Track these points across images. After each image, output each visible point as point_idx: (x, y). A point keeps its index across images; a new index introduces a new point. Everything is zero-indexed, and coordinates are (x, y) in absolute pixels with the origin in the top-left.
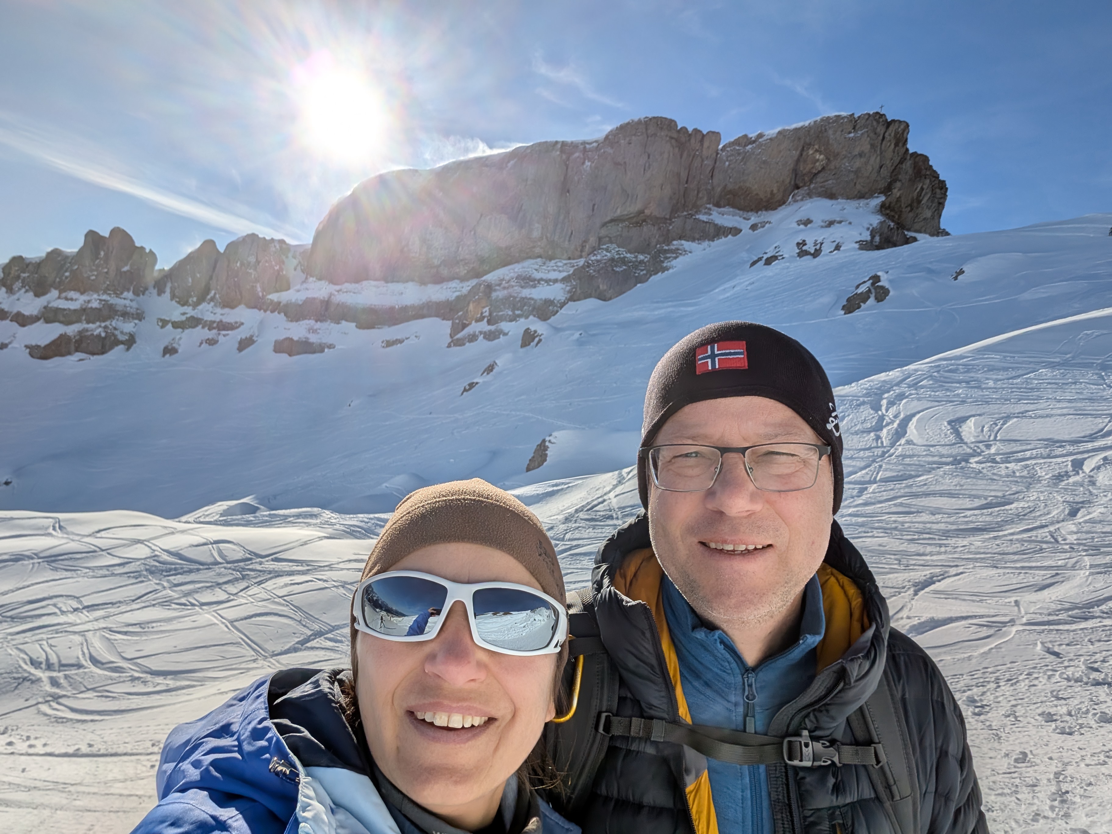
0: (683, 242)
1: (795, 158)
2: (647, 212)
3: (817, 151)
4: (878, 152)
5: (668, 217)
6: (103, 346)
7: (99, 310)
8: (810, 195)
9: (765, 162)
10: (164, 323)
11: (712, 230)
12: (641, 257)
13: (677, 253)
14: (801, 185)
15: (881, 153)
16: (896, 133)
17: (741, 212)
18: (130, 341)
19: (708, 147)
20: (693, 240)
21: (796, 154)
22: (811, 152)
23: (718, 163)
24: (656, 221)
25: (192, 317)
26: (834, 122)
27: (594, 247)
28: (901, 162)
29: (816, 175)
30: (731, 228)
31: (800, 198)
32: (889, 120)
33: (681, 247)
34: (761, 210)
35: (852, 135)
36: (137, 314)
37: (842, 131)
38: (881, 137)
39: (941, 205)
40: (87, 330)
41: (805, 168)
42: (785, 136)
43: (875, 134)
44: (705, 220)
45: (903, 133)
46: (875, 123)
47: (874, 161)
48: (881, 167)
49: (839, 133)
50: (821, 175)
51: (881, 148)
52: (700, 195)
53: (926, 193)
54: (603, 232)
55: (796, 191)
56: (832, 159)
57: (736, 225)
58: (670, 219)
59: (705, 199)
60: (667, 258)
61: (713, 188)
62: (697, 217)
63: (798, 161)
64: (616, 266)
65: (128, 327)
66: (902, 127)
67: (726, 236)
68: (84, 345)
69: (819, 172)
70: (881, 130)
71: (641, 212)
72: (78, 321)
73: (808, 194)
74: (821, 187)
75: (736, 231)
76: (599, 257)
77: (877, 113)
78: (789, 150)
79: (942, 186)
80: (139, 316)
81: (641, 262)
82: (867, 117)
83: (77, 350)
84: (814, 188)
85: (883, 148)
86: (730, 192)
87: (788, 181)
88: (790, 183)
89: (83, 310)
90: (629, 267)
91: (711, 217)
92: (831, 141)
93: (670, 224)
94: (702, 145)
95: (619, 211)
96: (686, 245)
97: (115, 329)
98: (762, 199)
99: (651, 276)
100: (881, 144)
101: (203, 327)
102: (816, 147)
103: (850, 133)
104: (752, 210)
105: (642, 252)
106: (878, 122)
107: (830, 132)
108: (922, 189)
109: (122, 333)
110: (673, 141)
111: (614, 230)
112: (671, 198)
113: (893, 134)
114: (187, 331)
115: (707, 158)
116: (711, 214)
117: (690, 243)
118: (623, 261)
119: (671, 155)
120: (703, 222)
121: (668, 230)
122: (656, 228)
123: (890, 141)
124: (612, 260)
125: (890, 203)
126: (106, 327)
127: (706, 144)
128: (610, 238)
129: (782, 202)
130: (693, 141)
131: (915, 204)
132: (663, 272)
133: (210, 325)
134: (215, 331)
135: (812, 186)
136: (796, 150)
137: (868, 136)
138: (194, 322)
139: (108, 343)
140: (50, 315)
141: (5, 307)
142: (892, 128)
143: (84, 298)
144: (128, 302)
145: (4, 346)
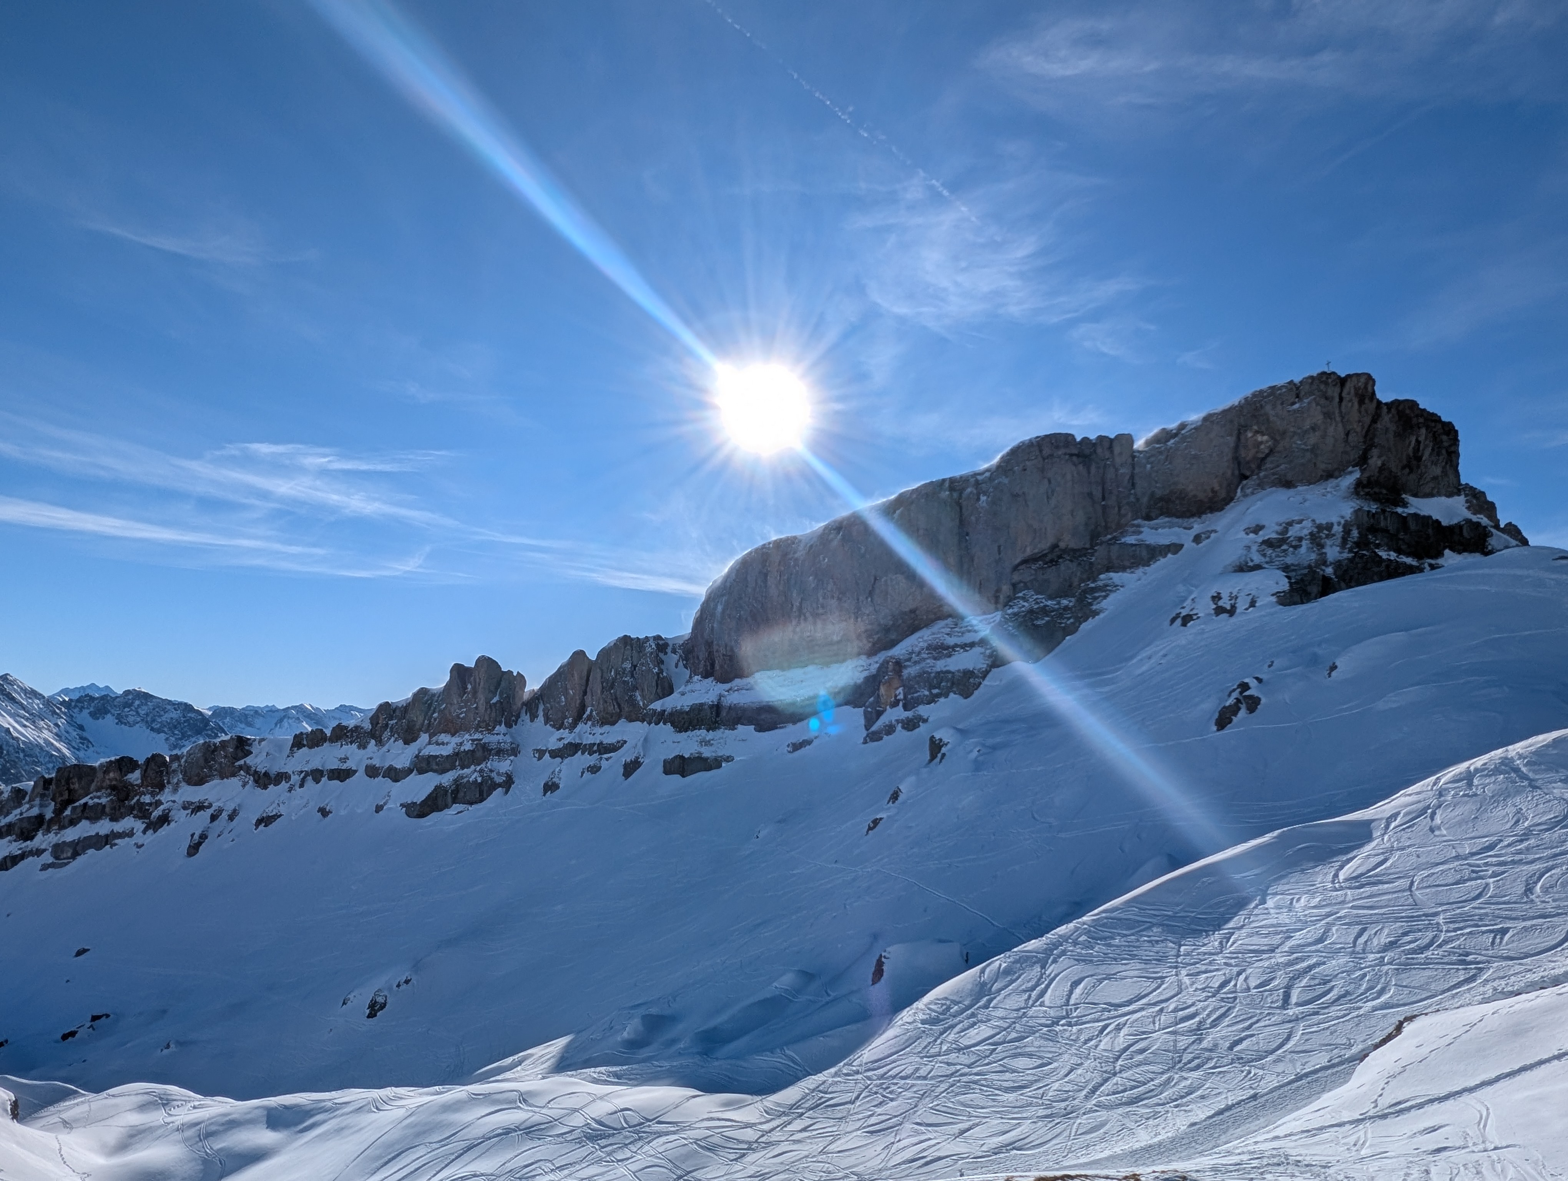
0: (1112, 574)
1: (1232, 445)
2: (1062, 545)
3: (1257, 432)
4: (1338, 419)
5: (1088, 546)
6: (481, 793)
7: (473, 751)
8: (1261, 486)
9: (1195, 457)
10: (541, 753)
11: (1144, 553)
12: (1065, 602)
13: (1107, 590)
14: (1248, 473)
15: (1343, 417)
16: (1357, 389)
17: (1180, 520)
18: (508, 783)
19: (1121, 454)
20: (1123, 569)
21: (1231, 440)
22: (1250, 435)
23: (1137, 470)
24: (1076, 554)
25: (570, 744)
26: (1269, 396)
27: (1008, 597)
28: (1374, 421)
29: (1263, 459)
30: (1169, 546)
31: (1250, 490)
32: (1343, 375)
33: (1110, 582)
34: (1204, 513)
35: (1297, 406)
36: (513, 749)
37: (1282, 404)
38: (1336, 400)
39: (1452, 456)
40: (463, 778)
41: (1247, 454)
42: (1212, 422)
43: (1327, 398)
44: (1134, 542)
45: (1366, 388)
46: (1322, 387)
47: (1335, 431)
48: (1347, 434)
49: (1279, 407)
50: (1269, 459)
51: (1341, 412)
52: (1123, 512)
53: (1426, 446)
54: (1016, 577)
55: (1245, 482)
56: (1278, 438)
57: (1174, 540)
58: (1092, 547)
59: (1130, 515)
60: (1095, 598)
61: (1138, 500)
62: (1123, 540)
63: (1237, 448)
64: (1037, 619)
65: (504, 766)
66: (1363, 380)
67: (1165, 556)
68: (461, 795)
69: (1267, 455)
70: (1334, 391)
71: (1055, 546)
72: (453, 768)
73: (1259, 485)
74: (1274, 474)
75: (1176, 548)
76: (1016, 610)
77: (1324, 373)
78: (1222, 436)
80: (515, 751)
81: (1066, 608)
82: (1310, 381)
83: (454, 802)
84: (1265, 477)
85: (1344, 411)
86: (1161, 499)
87: (1229, 472)
88: (1233, 474)
89: (457, 754)
90: (1052, 617)
91: (1140, 537)
92: (1272, 419)
93: (1092, 555)
94: (1112, 452)
95: (1028, 549)
96: (1116, 577)
97: (491, 771)
98: (1201, 501)
99: (1080, 624)
100: (1340, 406)
101: (583, 753)
102: (1255, 427)
103: (1293, 403)
104: (1193, 515)
105: (1065, 596)
106: (1326, 383)
107: (1268, 408)
108: (1418, 442)
109: (498, 774)
110: (1074, 458)
111: (1025, 574)
112: (1086, 524)
113: (1353, 391)
114: (566, 761)
115: (1122, 465)
116: (1140, 533)
117: (1120, 574)
118: (1044, 611)
119: (1075, 475)
120: (1132, 545)
121: (1091, 563)
122: (1075, 564)
123: (1350, 401)
124: (1031, 611)
125: (1369, 478)
126: (481, 771)
127: (1117, 449)
128: (1025, 583)
129: (1229, 499)
130: (1099, 450)
131: (1413, 462)
132: (1094, 617)
133: (590, 749)
134: (596, 755)
135: (1262, 474)
136: (1231, 435)
137: (1318, 404)
138: (573, 749)
139: (485, 789)
140: (423, 765)
141: (376, 762)
142: (1349, 385)
143: (456, 740)
144: (500, 738)
145: (379, 809)
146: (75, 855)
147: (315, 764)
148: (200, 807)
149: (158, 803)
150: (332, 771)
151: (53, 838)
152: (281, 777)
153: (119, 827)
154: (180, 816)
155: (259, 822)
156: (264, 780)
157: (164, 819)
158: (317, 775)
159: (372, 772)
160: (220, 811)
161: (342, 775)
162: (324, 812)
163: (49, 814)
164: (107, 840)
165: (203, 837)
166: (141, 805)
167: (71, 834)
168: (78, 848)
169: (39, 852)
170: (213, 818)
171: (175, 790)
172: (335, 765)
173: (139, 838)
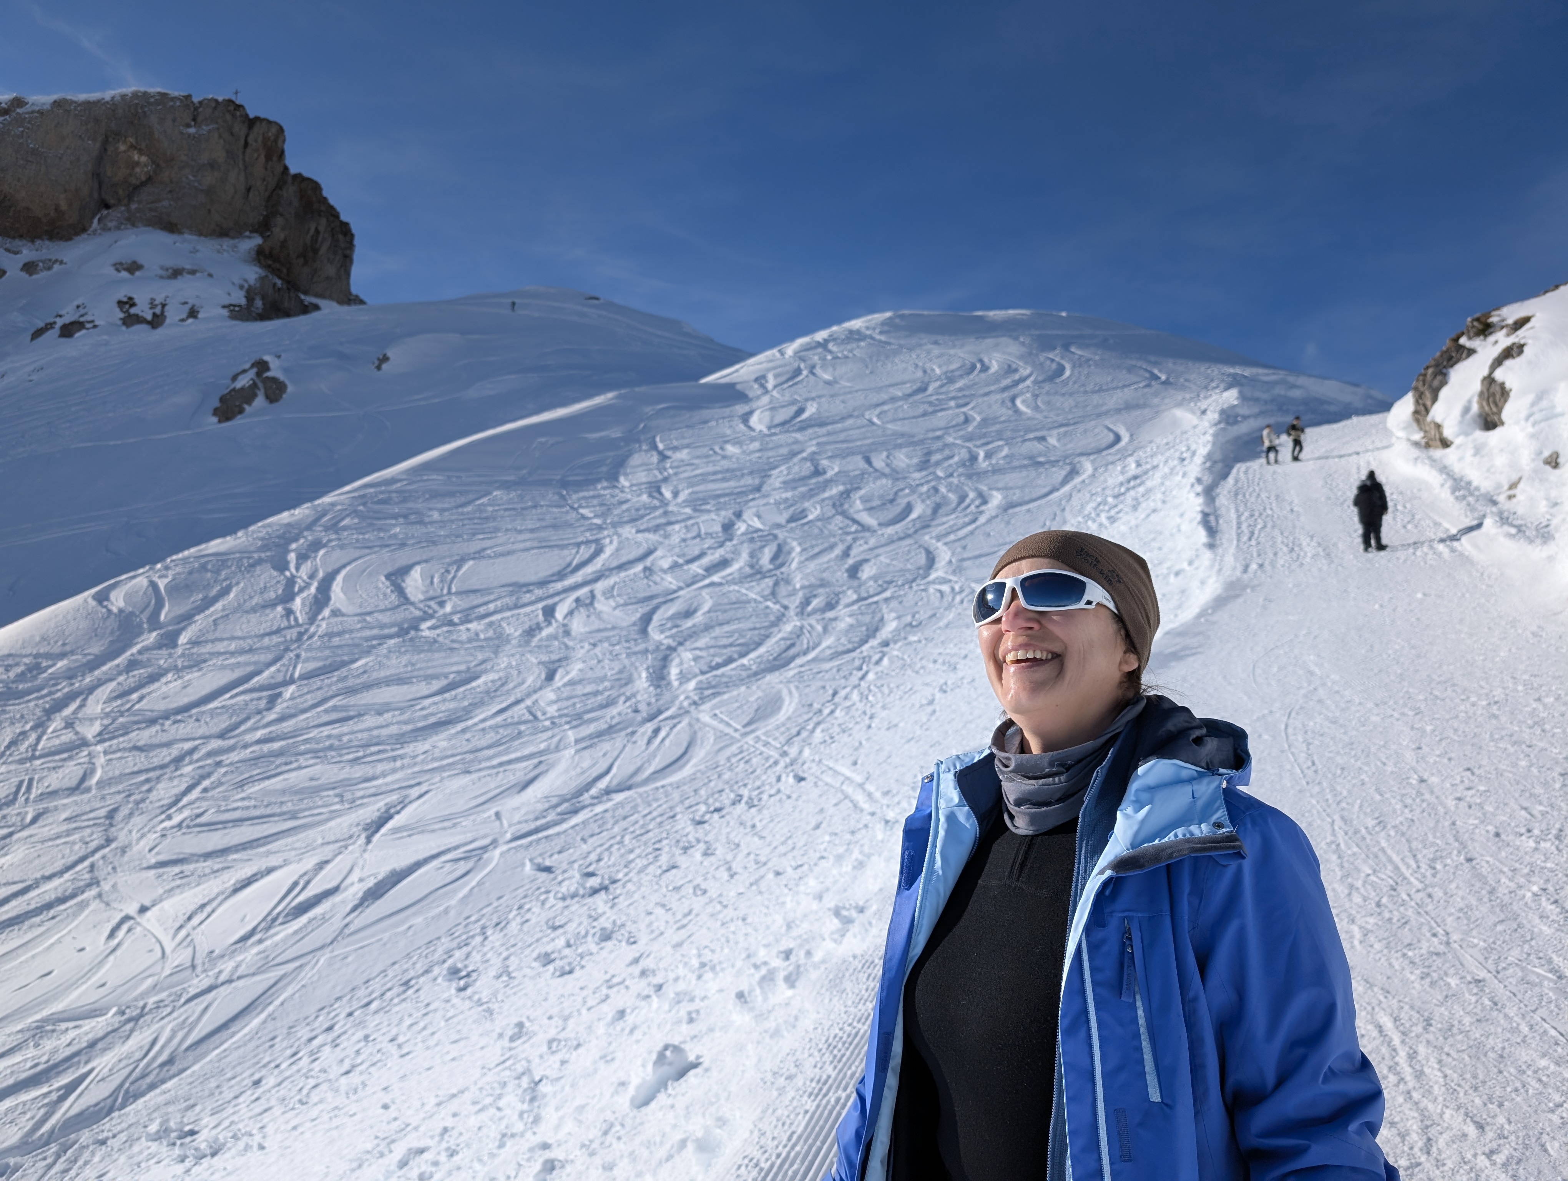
1: (94, 154)
3: (133, 147)
4: (241, 165)
8: (132, 221)
9: (35, 152)
14: (112, 201)
15: (246, 168)
16: (266, 139)
21: (94, 146)
22: (122, 147)
26: (157, 103)
28: (279, 186)
29: (136, 188)
31: (114, 224)
32: (252, 116)
34: (40, 237)
35: (192, 130)
37: (174, 121)
38: (242, 142)
39: (347, 259)
41: (115, 174)
43: (232, 134)
45: (276, 141)
46: (228, 117)
47: (236, 178)
48: (249, 190)
49: (168, 123)
50: (147, 189)
51: (244, 160)
53: (324, 239)
55: (105, 212)
56: (163, 165)
63: (99, 160)
66: (274, 130)
69: (144, 184)
70: (240, 129)
73: (128, 219)
74: (151, 210)
77: (230, 101)
78: (81, 137)
79: (345, 230)
82: (213, 104)
84: (138, 210)
85: (247, 159)
87: (85, 192)
88: (91, 195)
92: (156, 135)
98: (36, 218)
100: (244, 152)
102: (131, 140)
103: (188, 126)
104: (21, 236)
106: (234, 116)
107: (153, 119)
108: (317, 232)
113: (260, 139)
123: (257, 150)
125: (271, 249)
129: (80, 229)
131: (309, 253)
135: (134, 206)
136: (94, 139)
137: (220, 137)
142: (257, 129)
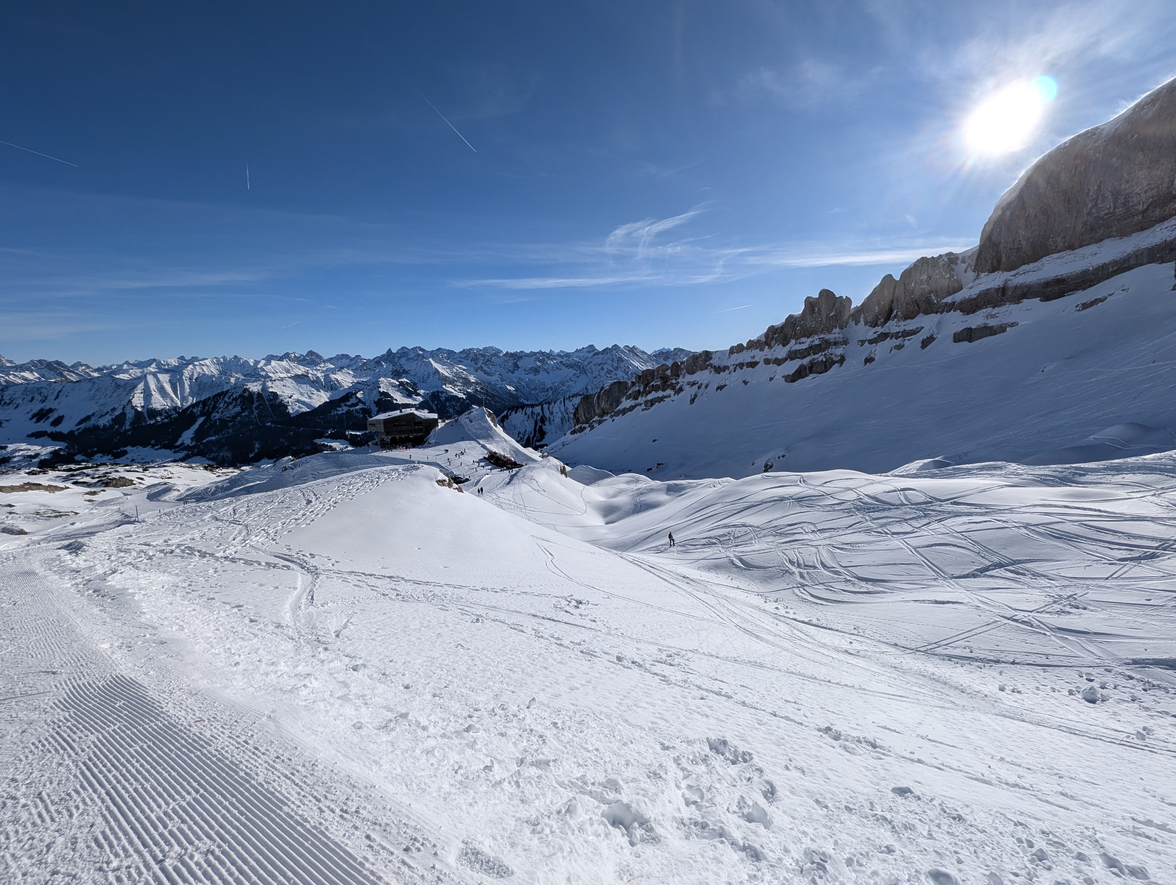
6: (826, 367)
7: (820, 345)
10: (862, 342)
18: (842, 359)
25: (882, 333)
40: (815, 359)
65: (839, 351)
68: (814, 369)
72: (809, 355)
80: (845, 342)
83: (810, 373)
89: (811, 347)
97: (831, 354)
101: (891, 339)
109: (836, 356)
114: (879, 344)
126: (825, 355)
133: (896, 336)
134: (901, 339)
138: (884, 336)
139: (828, 364)
140: (793, 355)
141: (769, 357)
143: (810, 339)
144: (836, 335)
145: (771, 379)
146: (652, 405)
147: (740, 360)
148: (694, 384)
149: (678, 383)
150: (748, 363)
151: (644, 399)
152: (726, 368)
153: (666, 393)
154: (687, 388)
155: (718, 389)
156: (719, 370)
157: (681, 390)
158: (741, 365)
159: (767, 362)
160: (701, 384)
161: (753, 365)
162: (745, 383)
163: (642, 390)
164: (661, 399)
165: (696, 396)
166: (672, 384)
167: (650, 397)
168: (652, 402)
169: (640, 404)
170: (699, 388)
171: (684, 377)
172: (749, 360)
173: (673, 398)
